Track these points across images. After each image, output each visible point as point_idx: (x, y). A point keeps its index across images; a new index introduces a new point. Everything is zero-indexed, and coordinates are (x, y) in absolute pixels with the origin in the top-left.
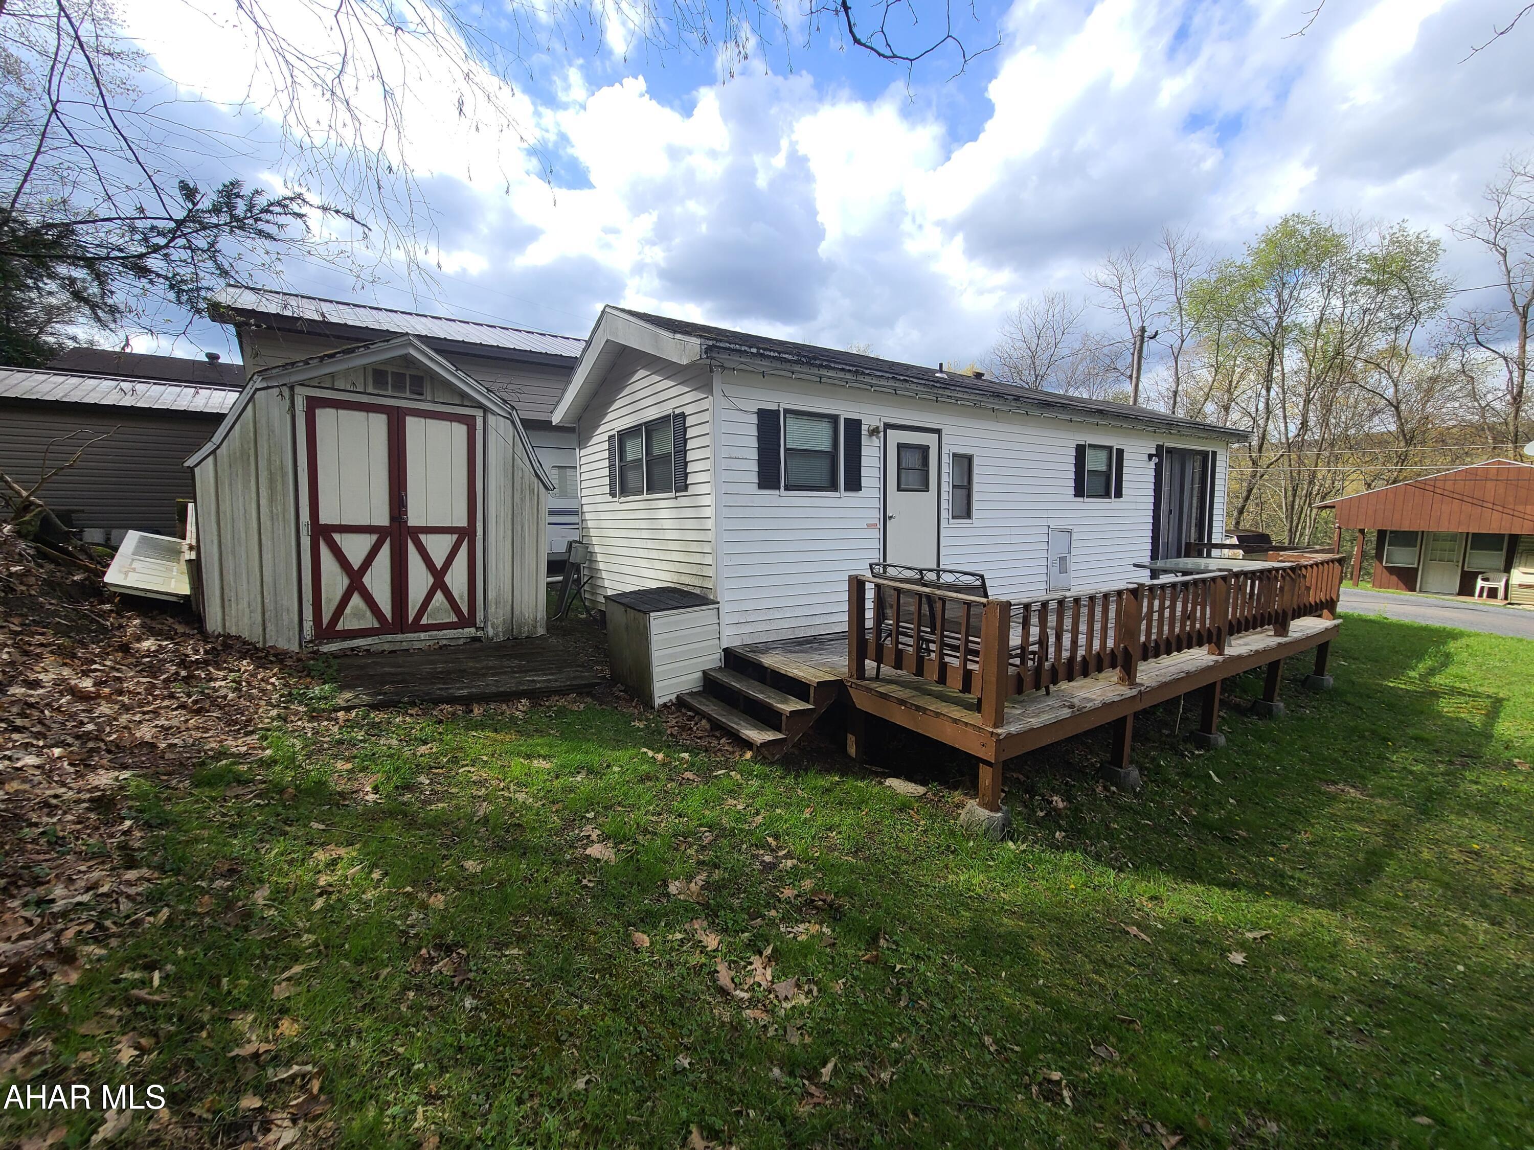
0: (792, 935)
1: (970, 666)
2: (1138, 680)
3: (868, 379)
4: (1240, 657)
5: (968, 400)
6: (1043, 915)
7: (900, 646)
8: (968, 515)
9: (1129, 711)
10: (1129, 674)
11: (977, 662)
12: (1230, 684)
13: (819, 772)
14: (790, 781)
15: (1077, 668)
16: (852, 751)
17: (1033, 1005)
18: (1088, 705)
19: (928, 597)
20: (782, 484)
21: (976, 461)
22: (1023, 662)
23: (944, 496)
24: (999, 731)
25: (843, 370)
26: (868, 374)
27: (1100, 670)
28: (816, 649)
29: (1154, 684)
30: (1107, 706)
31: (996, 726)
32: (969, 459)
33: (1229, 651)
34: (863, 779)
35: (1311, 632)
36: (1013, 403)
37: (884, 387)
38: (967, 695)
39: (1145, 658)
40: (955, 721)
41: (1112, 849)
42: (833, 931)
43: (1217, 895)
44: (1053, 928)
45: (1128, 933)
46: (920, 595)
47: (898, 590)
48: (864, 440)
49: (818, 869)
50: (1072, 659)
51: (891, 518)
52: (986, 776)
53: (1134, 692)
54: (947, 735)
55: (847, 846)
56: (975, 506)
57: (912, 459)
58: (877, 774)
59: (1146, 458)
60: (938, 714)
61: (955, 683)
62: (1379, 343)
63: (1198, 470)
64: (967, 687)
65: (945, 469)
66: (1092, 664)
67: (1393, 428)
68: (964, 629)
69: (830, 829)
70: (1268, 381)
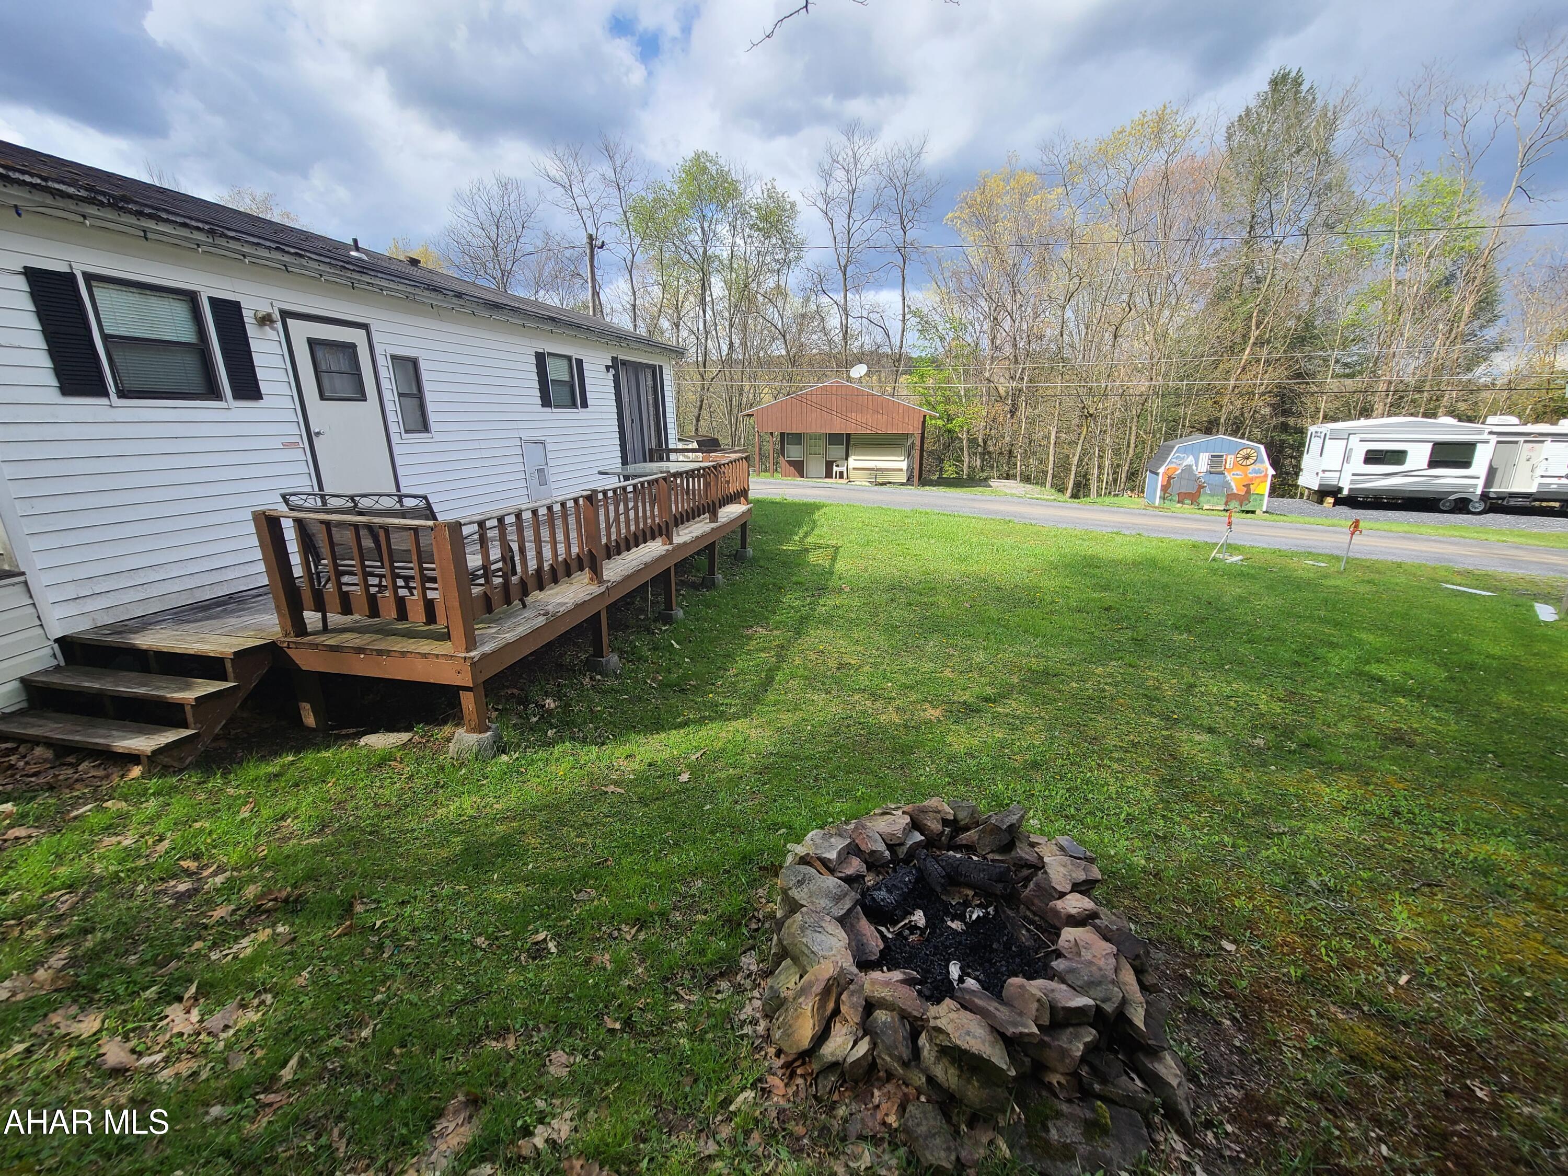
0: (230, 957)
1: (431, 595)
2: (605, 578)
3: (233, 245)
4: (685, 544)
5: (397, 291)
6: (535, 808)
7: (345, 588)
8: (425, 428)
9: (601, 606)
10: (596, 572)
11: (436, 589)
12: (683, 566)
13: (263, 759)
14: (217, 782)
15: (546, 577)
16: (310, 720)
17: (523, 889)
18: (561, 610)
19: (370, 528)
20: (112, 389)
21: (423, 365)
22: (488, 581)
23: (389, 406)
24: (472, 654)
25: (185, 225)
26: (232, 238)
27: (569, 574)
28: (233, 611)
29: (619, 579)
30: (579, 606)
31: (468, 650)
32: (414, 362)
33: (677, 540)
34: (328, 747)
35: (733, 516)
36: (455, 300)
37: (266, 259)
38: (432, 627)
39: (609, 557)
40: (425, 656)
41: (596, 729)
42: (292, 925)
43: (675, 736)
44: (542, 816)
45: (606, 793)
46: (356, 526)
47: (327, 524)
48: (252, 330)
49: (268, 868)
50: (539, 570)
51: (318, 434)
52: (468, 701)
53: (603, 589)
54: (421, 672)
55: (308, 829)
56: (432, 417)
57: (330, 361)
58: (347, 737)
59: (604, 369)
60: (403, 654)
61: (417, 614)
62: (770, 282)
63: (650, 383)
64: (431, 618)
65: (383, 373)
66: (561, 571)
67: (784, 352)
68: (415, 558)
69: (283, 818)
70: (703, 302)
